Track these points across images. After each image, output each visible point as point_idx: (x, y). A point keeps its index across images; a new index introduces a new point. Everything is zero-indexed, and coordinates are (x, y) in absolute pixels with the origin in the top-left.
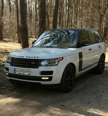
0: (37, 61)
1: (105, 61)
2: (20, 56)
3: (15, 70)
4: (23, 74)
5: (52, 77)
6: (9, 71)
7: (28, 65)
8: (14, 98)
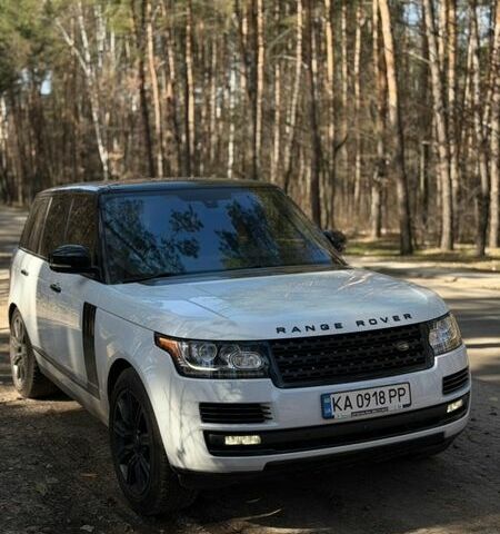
4: (379, 411)
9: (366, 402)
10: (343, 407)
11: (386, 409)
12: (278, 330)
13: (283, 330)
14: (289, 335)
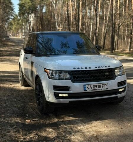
3: (85, 87)
9: (96, 87)
10: (89, 88)
11: (101, 89)
12: (74, 68)
13: (75, 68)
14: (76, 69)
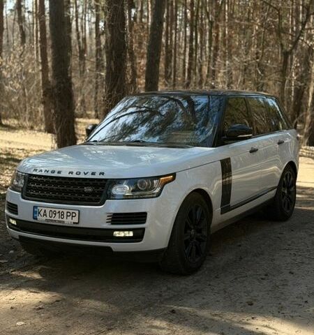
0: (99, 183)
1: (297, 184)
2: (51, 169)
3: (35, 211)
4: (59, 222)
5: (143, 229)
6: (17, 214)
7: (73, 197)
8: (34, 290)
9: (54, 215)
10: (42, 215)
11: (64, 222)
